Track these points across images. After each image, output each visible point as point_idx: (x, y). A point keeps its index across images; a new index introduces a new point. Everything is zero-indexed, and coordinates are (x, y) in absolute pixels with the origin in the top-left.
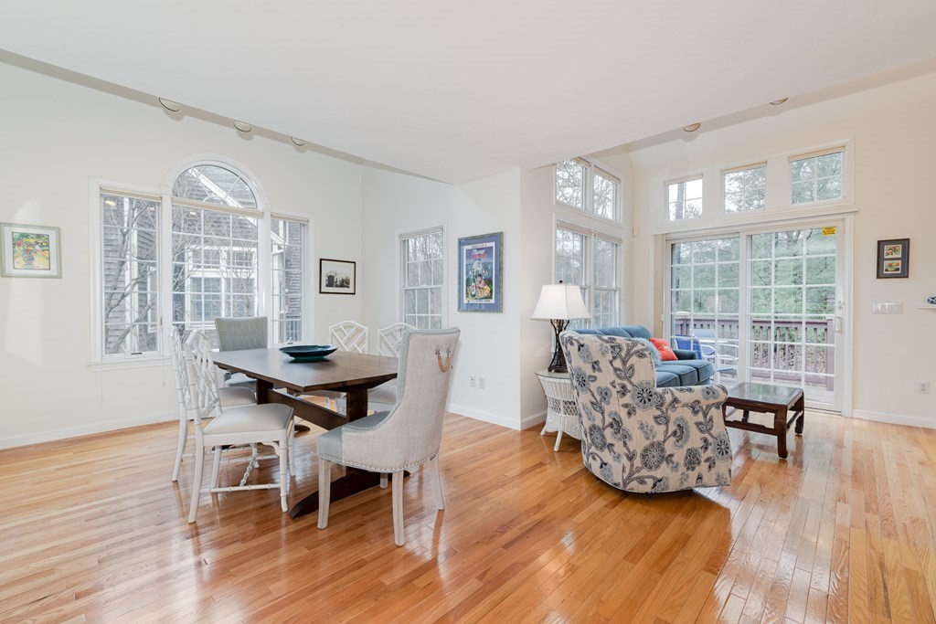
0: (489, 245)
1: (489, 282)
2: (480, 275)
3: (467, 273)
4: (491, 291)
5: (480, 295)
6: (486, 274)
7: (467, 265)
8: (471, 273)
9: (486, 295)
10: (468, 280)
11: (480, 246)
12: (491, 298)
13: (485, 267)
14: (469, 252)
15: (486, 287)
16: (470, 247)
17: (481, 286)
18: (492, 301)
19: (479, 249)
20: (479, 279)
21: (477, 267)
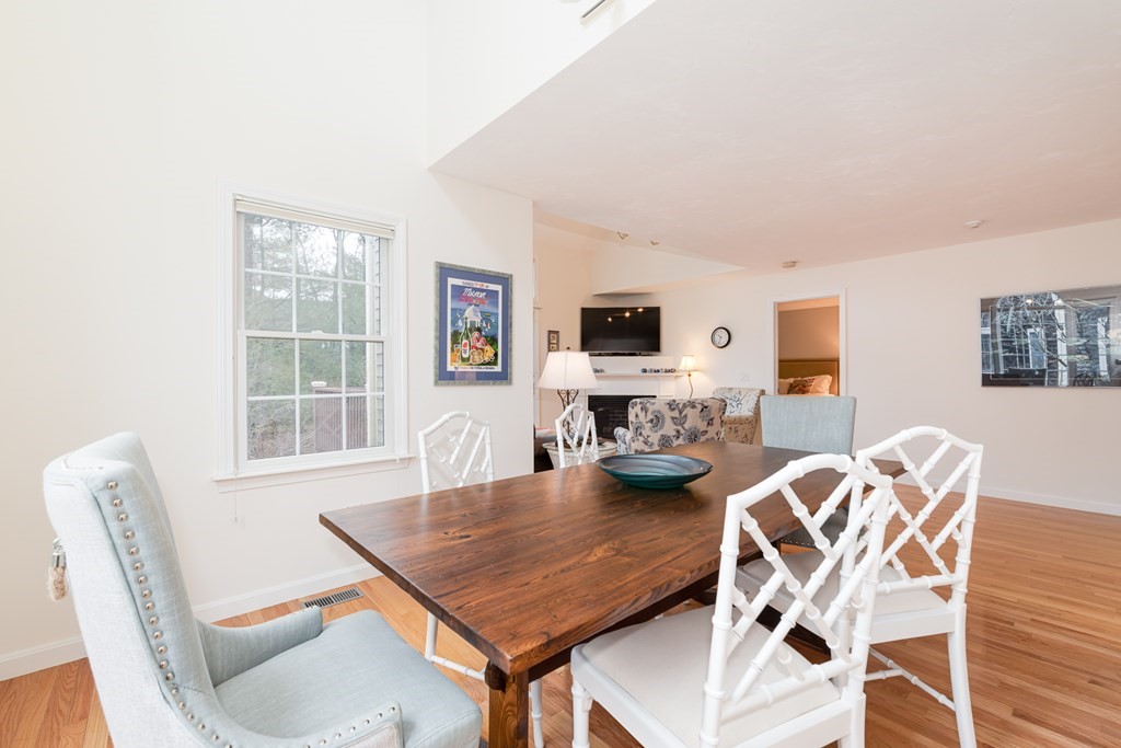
0: (492, 287)
1: (492, 341)
2: (479, 330)
3: (454, 322)
4: (496, 355)
5: (478, 358)
6: (488, 329)
7: (452, 309)
8: (460, 323)
9: (486, 359)
10: (455, 334)
11: (478, 285)
12: (495, 363)
13: (486, 317)
14: (458, 290)
15: (488, 348)
16: (459, 282)
17: (479, 345)
18: (498, 368)
19: (475, 290)
20: (476, 334)
21: (472, 315)
